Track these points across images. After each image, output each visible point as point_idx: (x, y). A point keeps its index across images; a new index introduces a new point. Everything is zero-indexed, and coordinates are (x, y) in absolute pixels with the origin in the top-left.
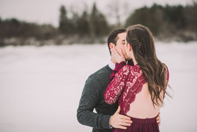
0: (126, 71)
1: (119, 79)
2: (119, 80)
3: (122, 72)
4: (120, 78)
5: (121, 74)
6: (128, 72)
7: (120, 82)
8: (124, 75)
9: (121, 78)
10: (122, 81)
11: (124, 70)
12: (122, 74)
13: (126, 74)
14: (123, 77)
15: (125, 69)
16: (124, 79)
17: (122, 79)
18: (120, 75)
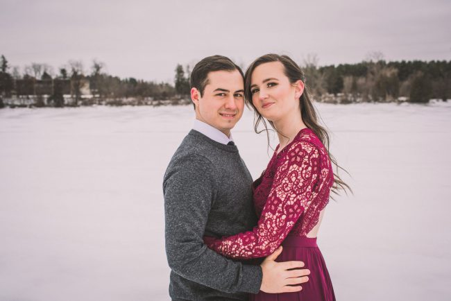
0: (313, 152)
1: (304, 171)
2: (306, 173)
3: (307, 157)
4: (306, 168)
5: (306, 160)
6: (317, 151)
7: (311, 177)
8: (314, 159)
9: (310, 169)
10: (313, 172)
11: (309, 152)
12: (309, 161)
13: (316, 156)
14: (313, 163)
15: (310, 149)
16: (316, 166)
17: (313, 167)
18: (305, 163)
